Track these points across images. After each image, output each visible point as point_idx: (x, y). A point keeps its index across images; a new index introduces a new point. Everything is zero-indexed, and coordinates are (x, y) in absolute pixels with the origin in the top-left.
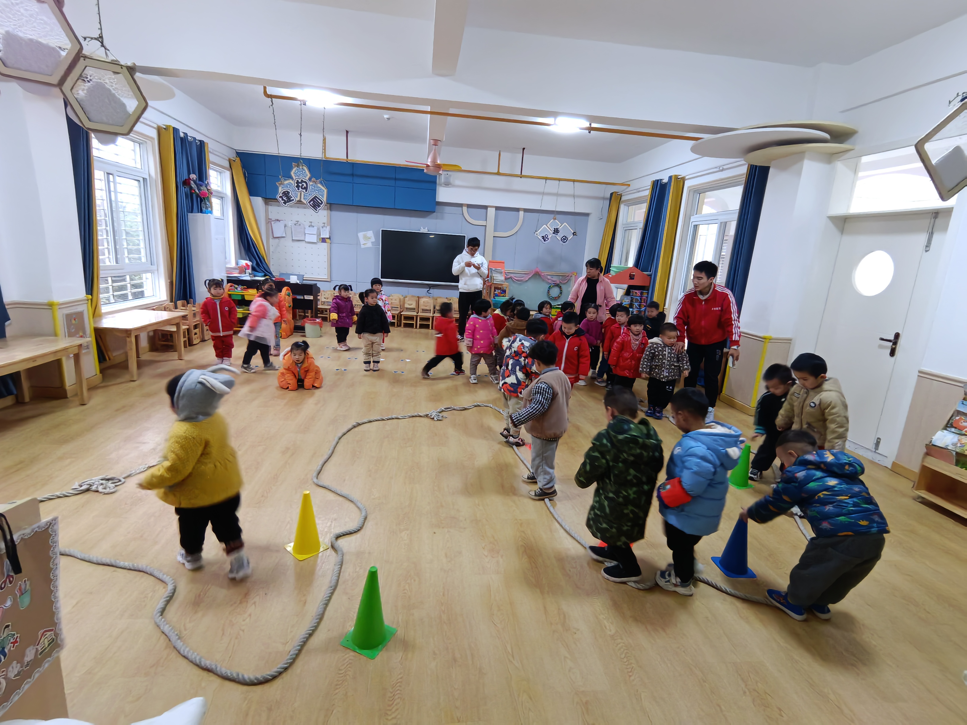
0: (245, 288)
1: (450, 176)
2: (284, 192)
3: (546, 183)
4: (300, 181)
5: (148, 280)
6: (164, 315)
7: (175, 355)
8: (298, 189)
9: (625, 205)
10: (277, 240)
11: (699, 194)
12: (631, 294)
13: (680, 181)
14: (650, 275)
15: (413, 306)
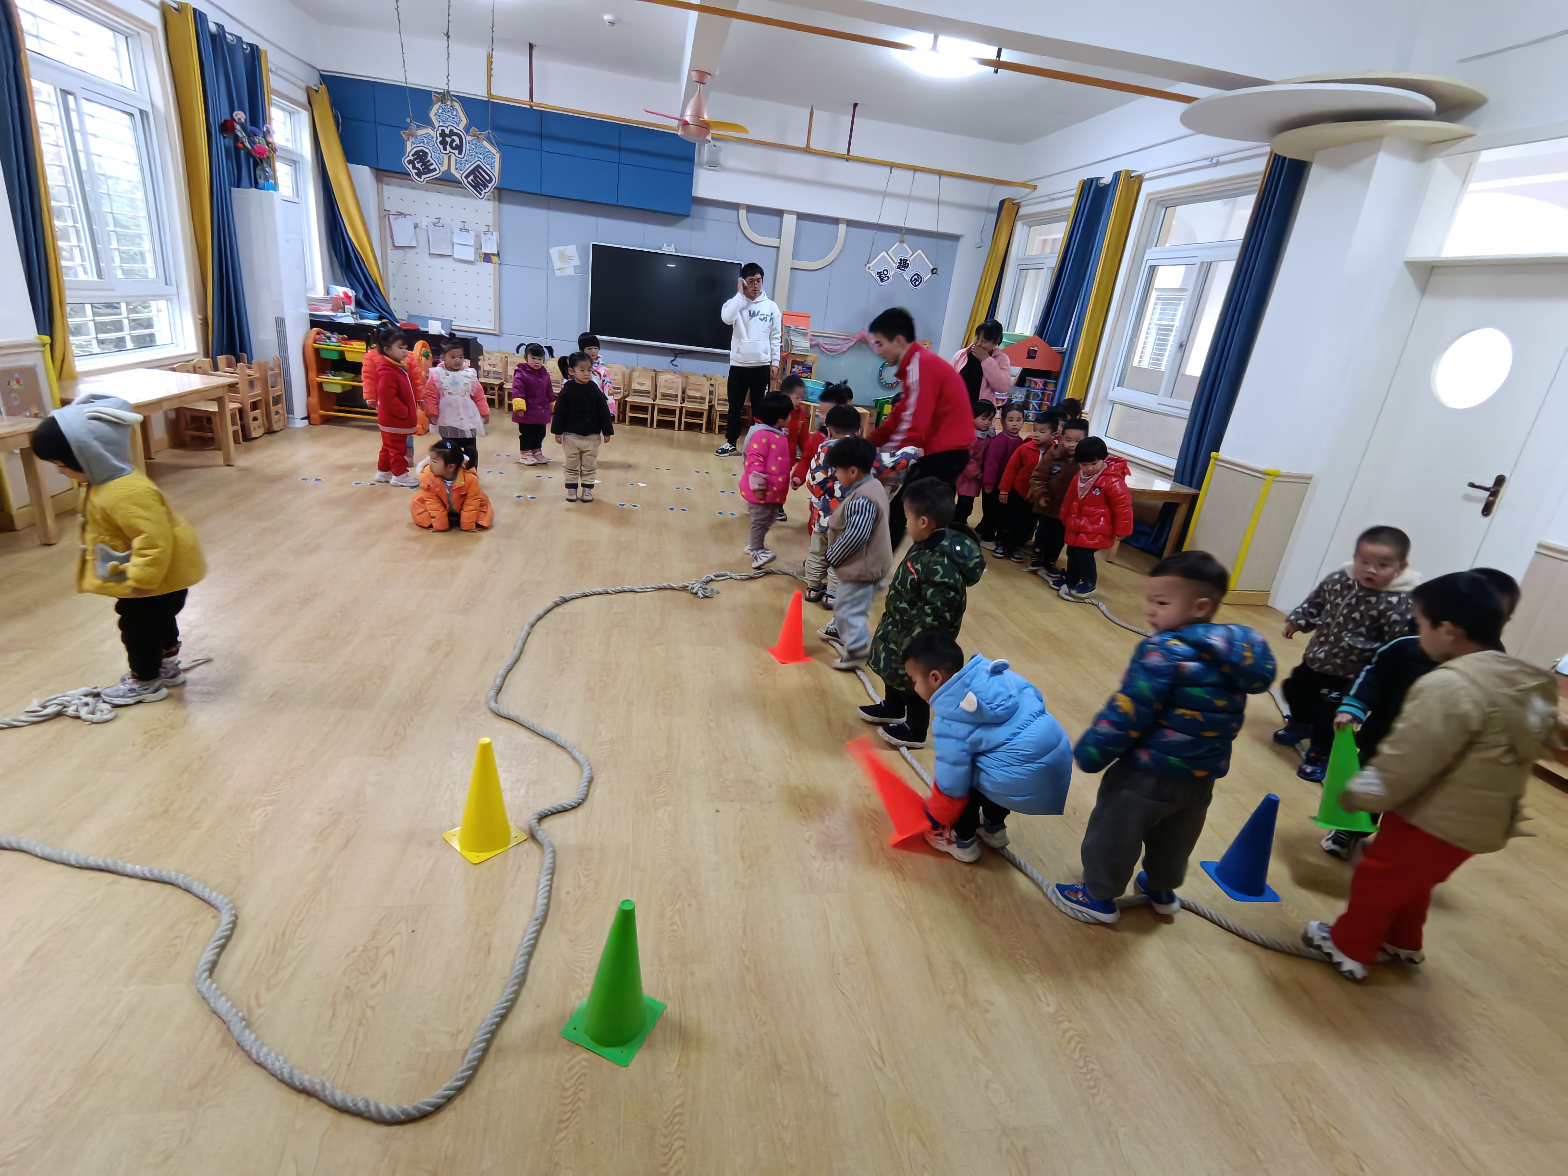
0: (343, 339)
1: (719, 149)
2: (417, 153)
3: (891, 173)
4: (447, 131)
5: (160, 313)
6: (194, 382)
7: (218, 457)
8: (445, 149)
9: (1024, 224)
10: (400, 252)
11: (1164, 209)
12: (1027, 384)
13: (1134, 181)
14: (1064, 353)
15: (648, 386)
